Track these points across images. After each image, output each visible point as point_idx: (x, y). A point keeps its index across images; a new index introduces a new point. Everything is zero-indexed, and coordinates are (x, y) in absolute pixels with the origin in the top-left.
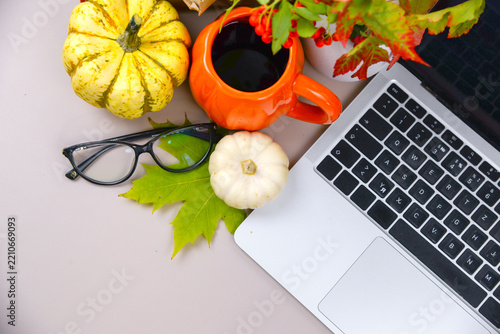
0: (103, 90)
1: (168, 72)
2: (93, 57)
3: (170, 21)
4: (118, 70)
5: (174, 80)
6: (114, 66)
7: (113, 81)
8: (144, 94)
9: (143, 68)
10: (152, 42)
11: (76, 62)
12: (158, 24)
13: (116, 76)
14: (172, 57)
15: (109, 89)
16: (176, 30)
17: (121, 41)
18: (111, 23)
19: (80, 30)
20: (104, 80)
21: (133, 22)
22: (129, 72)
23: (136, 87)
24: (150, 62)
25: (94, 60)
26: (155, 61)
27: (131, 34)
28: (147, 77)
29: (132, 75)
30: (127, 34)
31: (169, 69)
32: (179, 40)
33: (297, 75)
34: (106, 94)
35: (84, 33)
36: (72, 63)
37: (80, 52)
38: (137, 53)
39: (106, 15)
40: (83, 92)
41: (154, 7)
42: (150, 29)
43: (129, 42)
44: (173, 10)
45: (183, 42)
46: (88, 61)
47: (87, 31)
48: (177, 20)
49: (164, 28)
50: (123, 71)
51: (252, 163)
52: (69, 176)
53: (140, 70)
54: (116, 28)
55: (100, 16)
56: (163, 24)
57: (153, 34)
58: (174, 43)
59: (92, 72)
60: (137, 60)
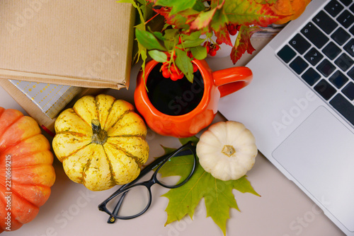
0: (109, 178)
1: (136, 136)
2: (88, 165)
3: (112, 105)
4: (108, 159)
5: (143, 137)
6: (103, 159)
7: (111, 168)
8: (134, 160)
9: (121, 146)
10: (113, 126)
11: (81, 176)
12: (106, 113)
13: (110, 164)
14: (131, 125)
15: (112, 174)
16: (120, 108)
17: (95, 141)
18: (81, 135)
19: (67, 155)
20: (105, 172)
21: (94, 127)
22: (115, 155)
23: (126, 160)
24: (122, 139)
25: (90, 166)
26: (124, 136)
27: (98, 134)
28: (127, 150)
29: (118, 156)
30: (96, 135)
31: (136, 134)
32: (127, 112)
33: (212, 74)
34: (112, 179)
35: (71, 155)
36: (78, 178)
37: (78, 168)
38: (110, 140)
39: (74, 133)
40: (98, 188)
41: (96, 106)
42: (105, 120)
43: (100, 138)
44: (108, 97)
45: (130, 111)
46: (87, 169)
47: (71, 152)
48: (115, 101)
49: (112, 112)
50: (111, 158)
51: (228, 146)
52: (109, 222)
53: (120, 149)
54: (85, 136)
55: (71, 137)
56: (110, 110)
57: (109, 121)
58: (126, 116)
59: (95, 174)
60: (113, 145)
